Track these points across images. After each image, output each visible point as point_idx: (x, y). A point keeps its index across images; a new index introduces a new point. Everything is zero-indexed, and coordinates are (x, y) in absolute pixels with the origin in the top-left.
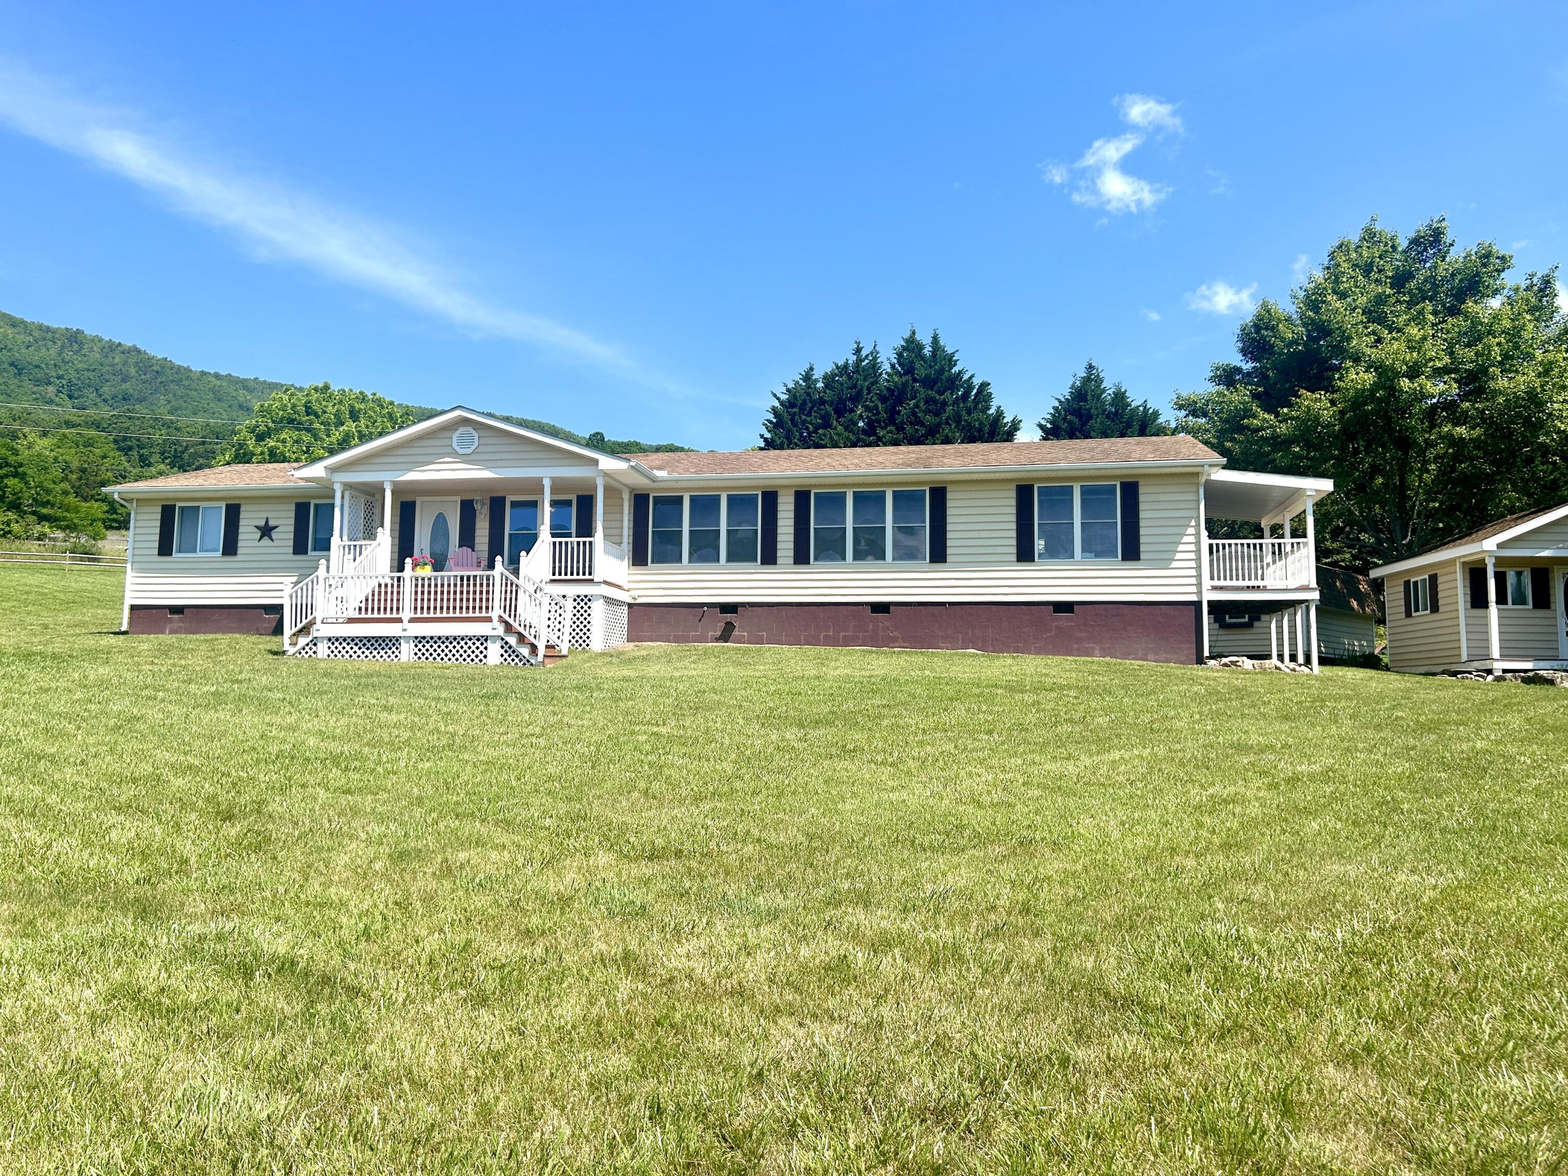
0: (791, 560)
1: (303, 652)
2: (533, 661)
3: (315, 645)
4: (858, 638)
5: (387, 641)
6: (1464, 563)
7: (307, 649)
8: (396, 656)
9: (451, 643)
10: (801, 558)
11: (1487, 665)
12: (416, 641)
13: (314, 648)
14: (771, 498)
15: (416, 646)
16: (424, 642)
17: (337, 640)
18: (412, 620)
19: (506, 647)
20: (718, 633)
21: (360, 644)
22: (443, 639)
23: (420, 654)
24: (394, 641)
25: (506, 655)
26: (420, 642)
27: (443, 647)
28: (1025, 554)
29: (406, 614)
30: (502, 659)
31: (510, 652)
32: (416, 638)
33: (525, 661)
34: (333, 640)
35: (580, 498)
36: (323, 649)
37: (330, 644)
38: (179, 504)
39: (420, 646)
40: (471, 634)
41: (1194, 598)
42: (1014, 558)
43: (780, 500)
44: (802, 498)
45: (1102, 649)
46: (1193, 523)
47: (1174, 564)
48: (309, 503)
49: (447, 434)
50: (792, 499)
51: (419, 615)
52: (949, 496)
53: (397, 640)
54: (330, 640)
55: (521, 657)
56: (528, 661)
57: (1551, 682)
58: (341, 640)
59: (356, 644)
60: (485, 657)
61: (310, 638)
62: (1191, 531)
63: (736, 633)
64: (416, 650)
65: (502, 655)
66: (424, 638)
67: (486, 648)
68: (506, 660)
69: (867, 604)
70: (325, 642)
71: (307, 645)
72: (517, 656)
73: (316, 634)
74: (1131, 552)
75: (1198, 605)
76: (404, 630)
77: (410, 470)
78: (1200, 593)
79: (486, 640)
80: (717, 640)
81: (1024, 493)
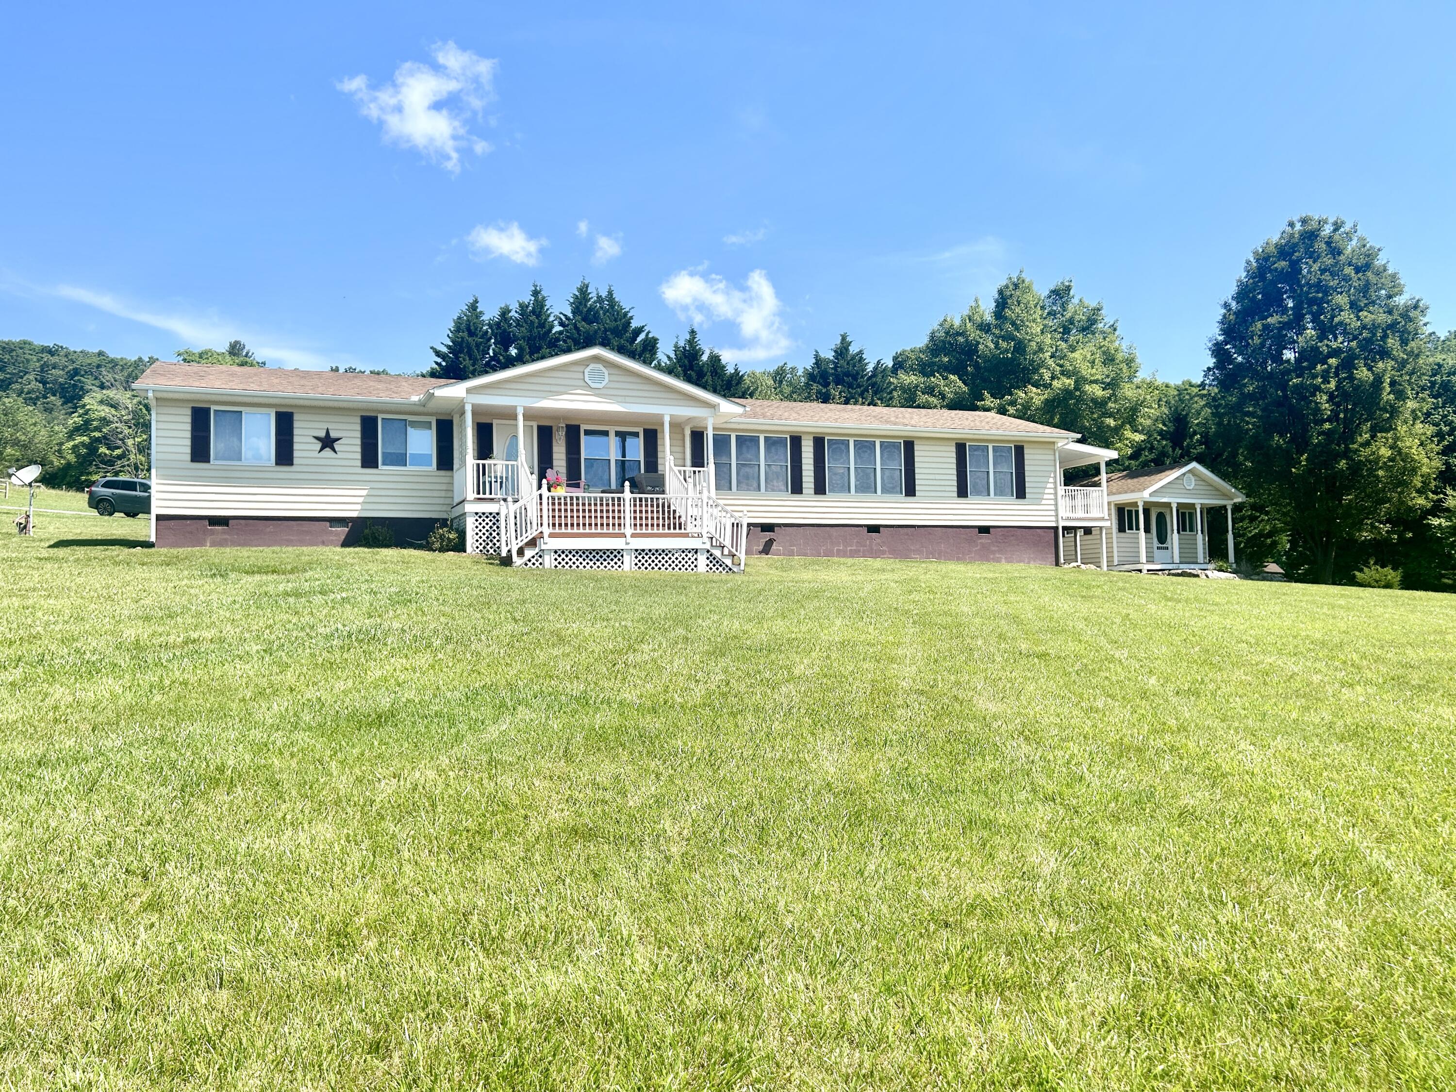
0: (812, 491)
1: (530, 564)
2: (735, 570)
3: (540, 556)
4: (859, 551)
5: (608, 553)
6: (1116, 504)
7: (533, 560)
8: (620, 567)
9: (667, 555)
10: (820, 489)
11: (1139, 567)
12: (637, 554)
13: (540, 560)
14: (796, 441)
15: (636, 557)
16: (643, 554)
17: (563, 552)
18: (633, 536)
19: (711, 558)
20: (761, 548)
21: (584, 556)
22: (660, 552)
23: (640, 564)
24: (615, 553)
25: (711, 565)
26: (640, 554)
27: (660, 558)
28: (962, 492)
29: (629, 531)
30: (708, 568)
31: (714, 562)
32: (636, 550)
33: (727, 569)
34: (560, 552)
35: (646, 431)
36: (549, 561)
37: (556, 556)
38: (213, 408)
39: (640, 557)
40: (683, 547)
41: (1054, 524)
42: (955, 494)
43: (804, 443)
44: (819, 442)
45: (1006, 558)
46: (1052, 475)
47: (1044, 502)
48: (377, 417)
49: (581, 369)
50: (811, 443)
51: (638, 531)
52: (916, 447)
53: (619, 553)
54: (556, 552)
55: (724, 566)
56: (730, 569)
57: (1197, 576)
58: (567, 552)
59: (581, 556)
60: (696, 566)
61: (537, 550)
62: (1051, 480)
63: (774, 547)
64: (636, 561)
65: (708, 565)
66: (643, 550)
67: (696, 559)
68: (711, 569)
69: (865, 526)
70: (553, 554)
71: (533, 557)
72: (721, 566)
73: (543, 547)
74: (1021, 493)
75: (1056, 529)
76: (627, 544)
77: (545, 398)
78: (1057, 521)
79: (696, 552)
80: (760, 553)
81: (961, 448)
